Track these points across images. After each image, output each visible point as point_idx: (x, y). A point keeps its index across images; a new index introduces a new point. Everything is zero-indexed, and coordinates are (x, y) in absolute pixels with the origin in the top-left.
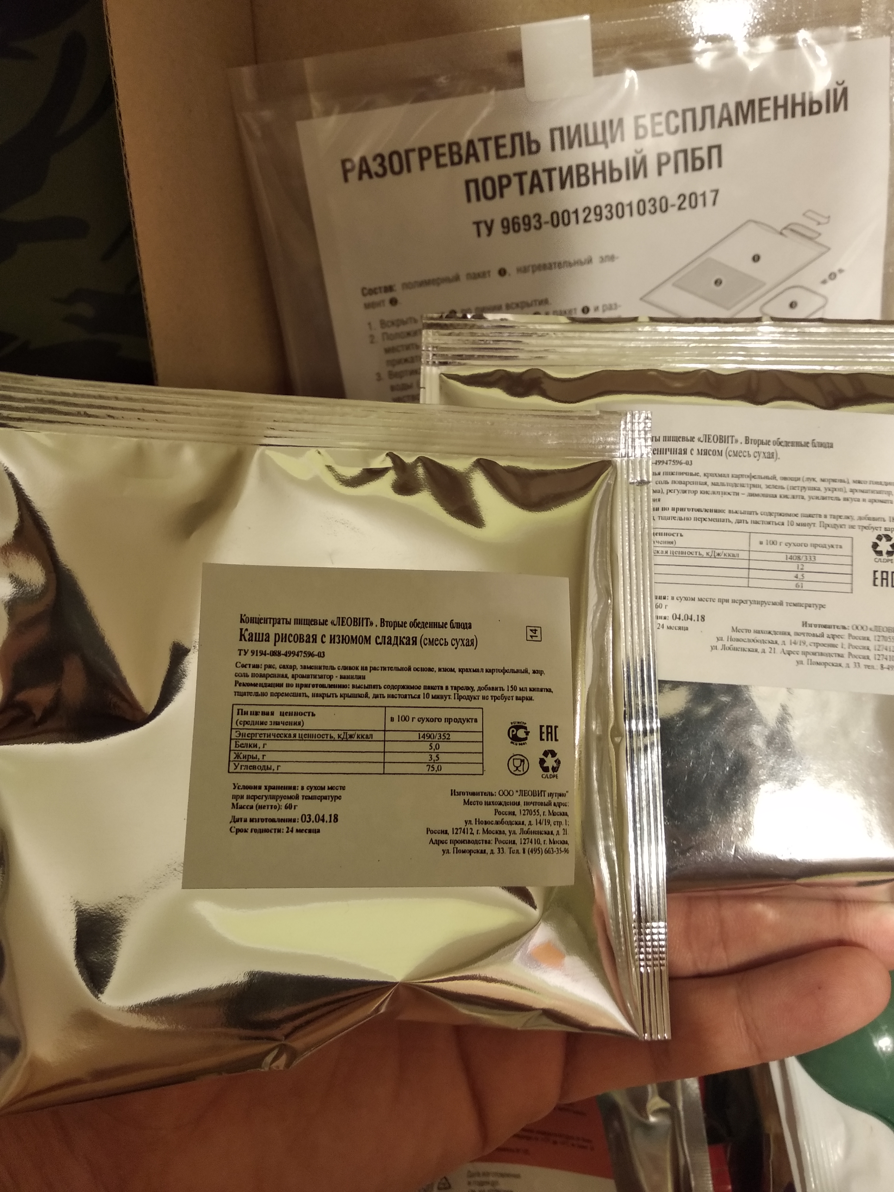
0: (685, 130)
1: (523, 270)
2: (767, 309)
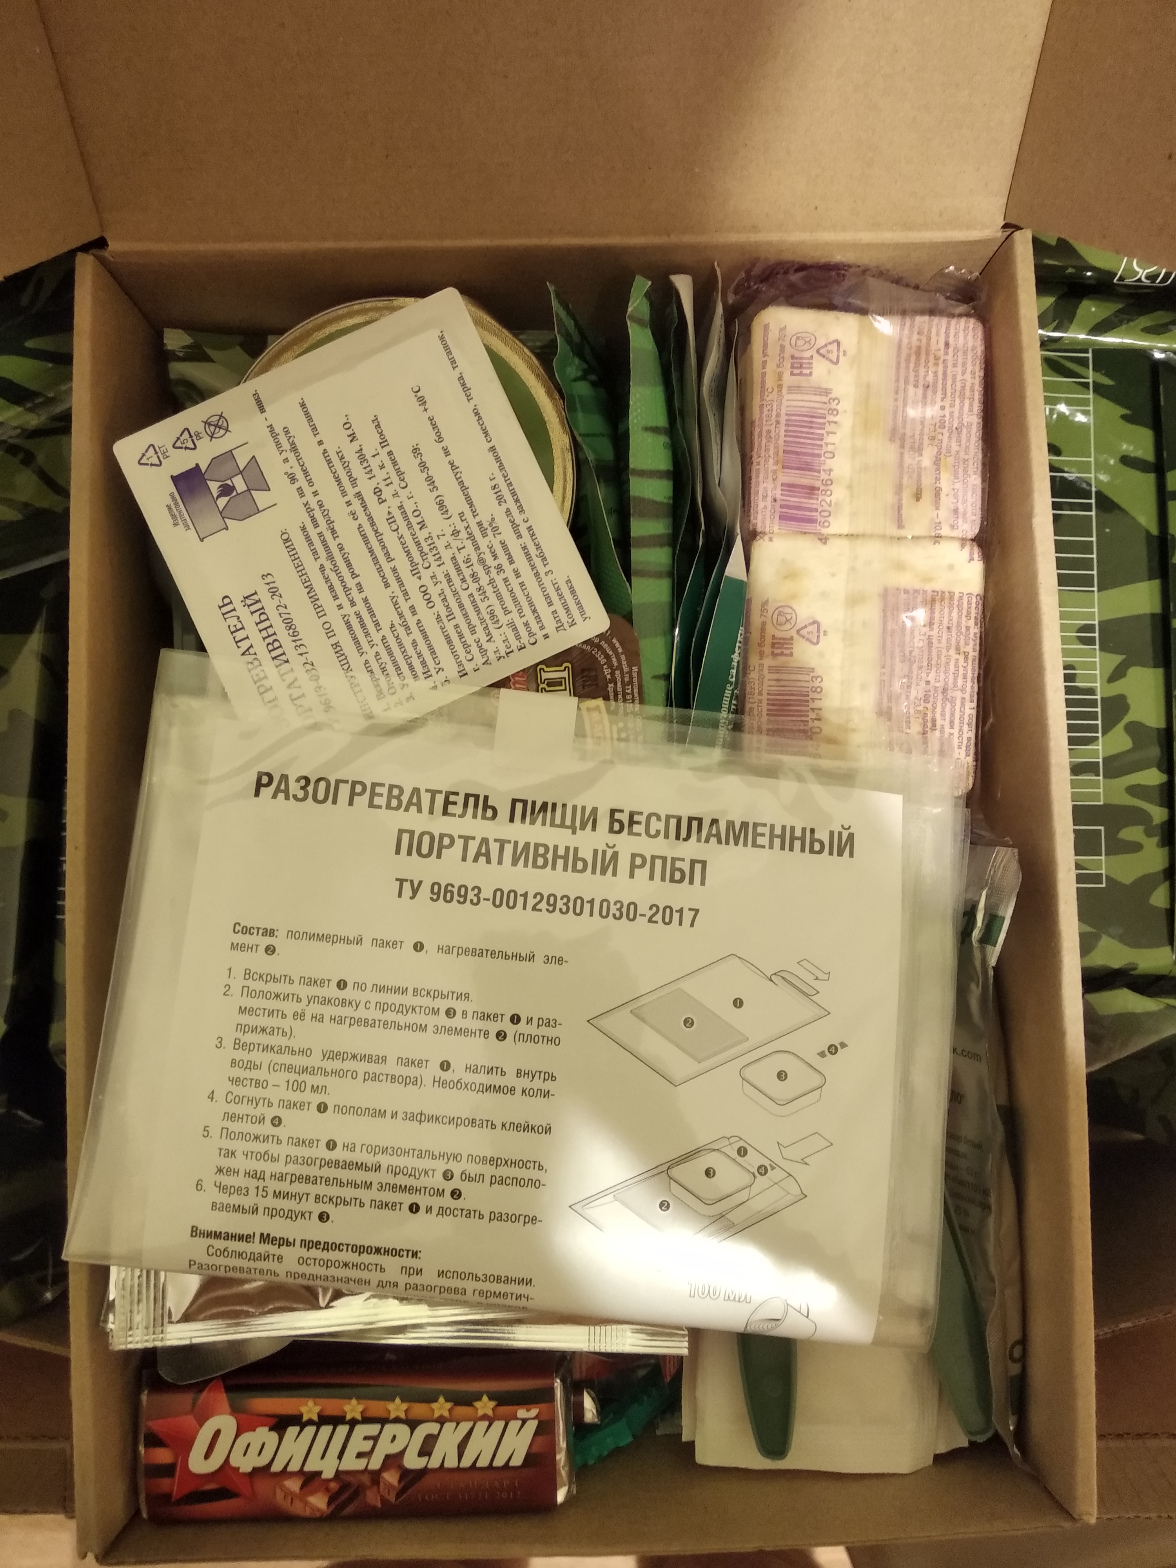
0: (666, 836)
1: (445, 950)
2: (748, 1073)
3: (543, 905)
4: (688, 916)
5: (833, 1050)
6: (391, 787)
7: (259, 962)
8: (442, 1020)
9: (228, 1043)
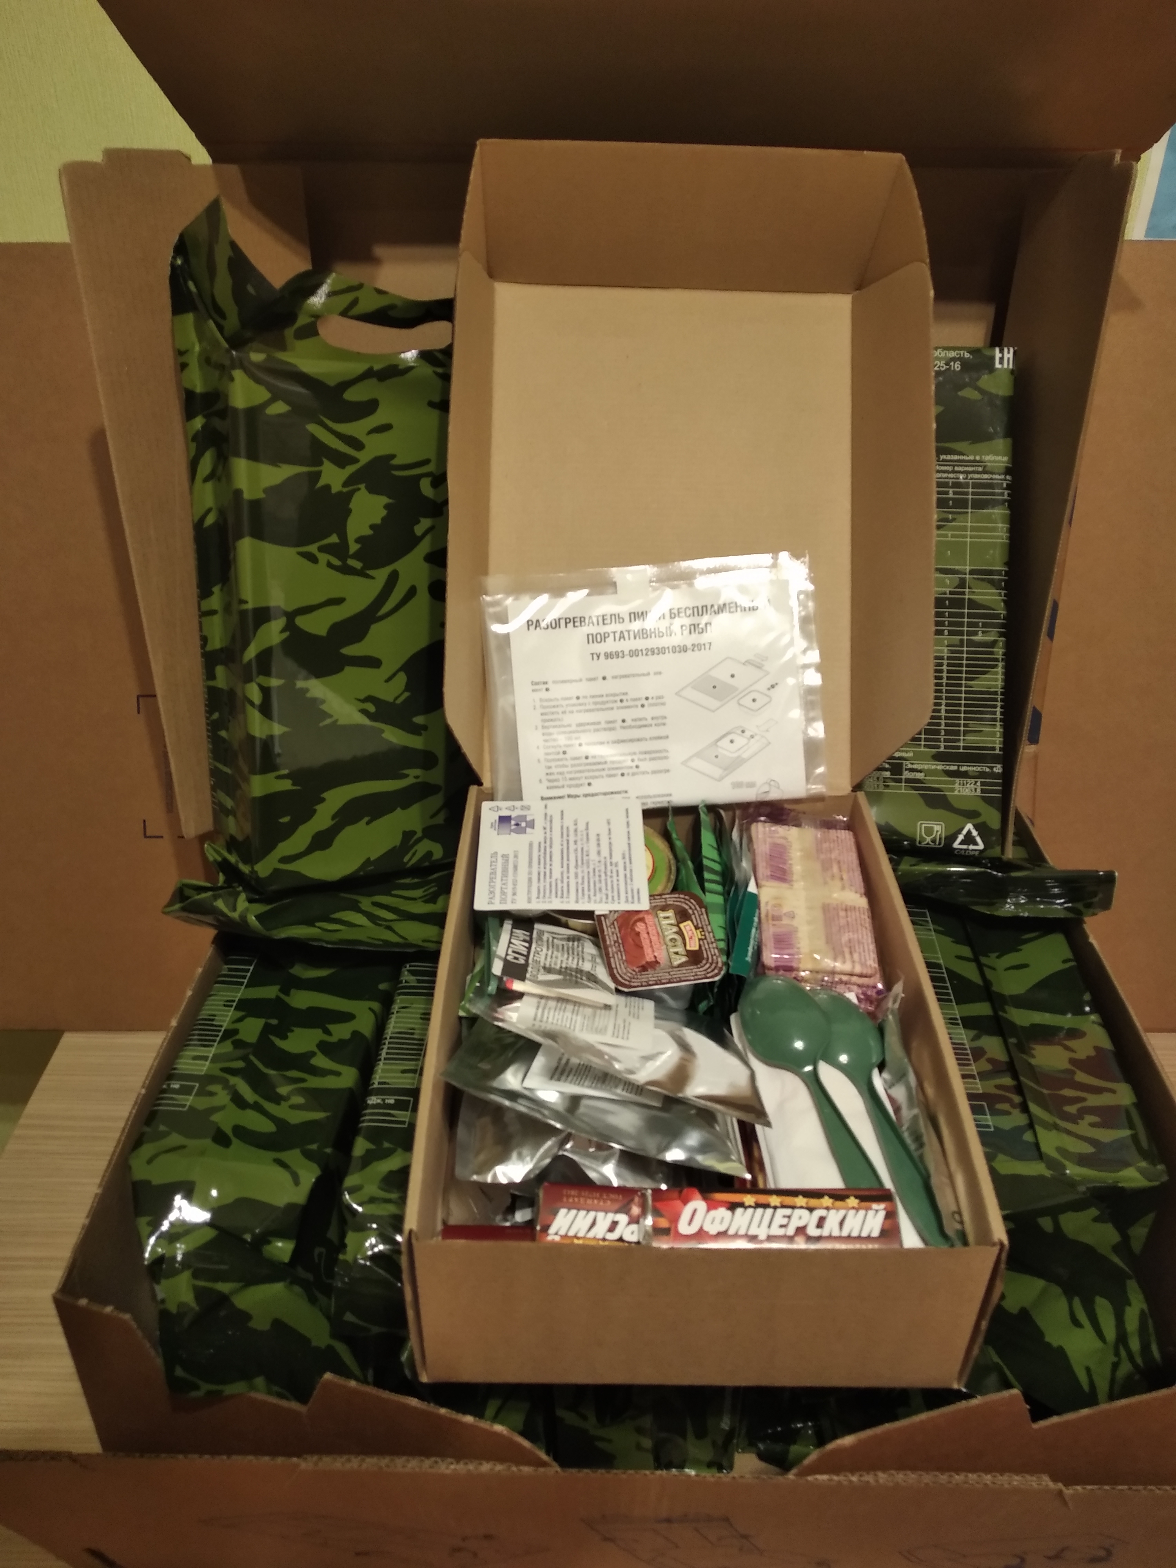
0: (694, 615)
1: (615, 677)
2: (742, 702)
3: (649, 653)
4: (707, 646)
5: (773, 686)
6: (581, 618)
7: (544, 695)
8: (619, 704)
9: (540, 727)
